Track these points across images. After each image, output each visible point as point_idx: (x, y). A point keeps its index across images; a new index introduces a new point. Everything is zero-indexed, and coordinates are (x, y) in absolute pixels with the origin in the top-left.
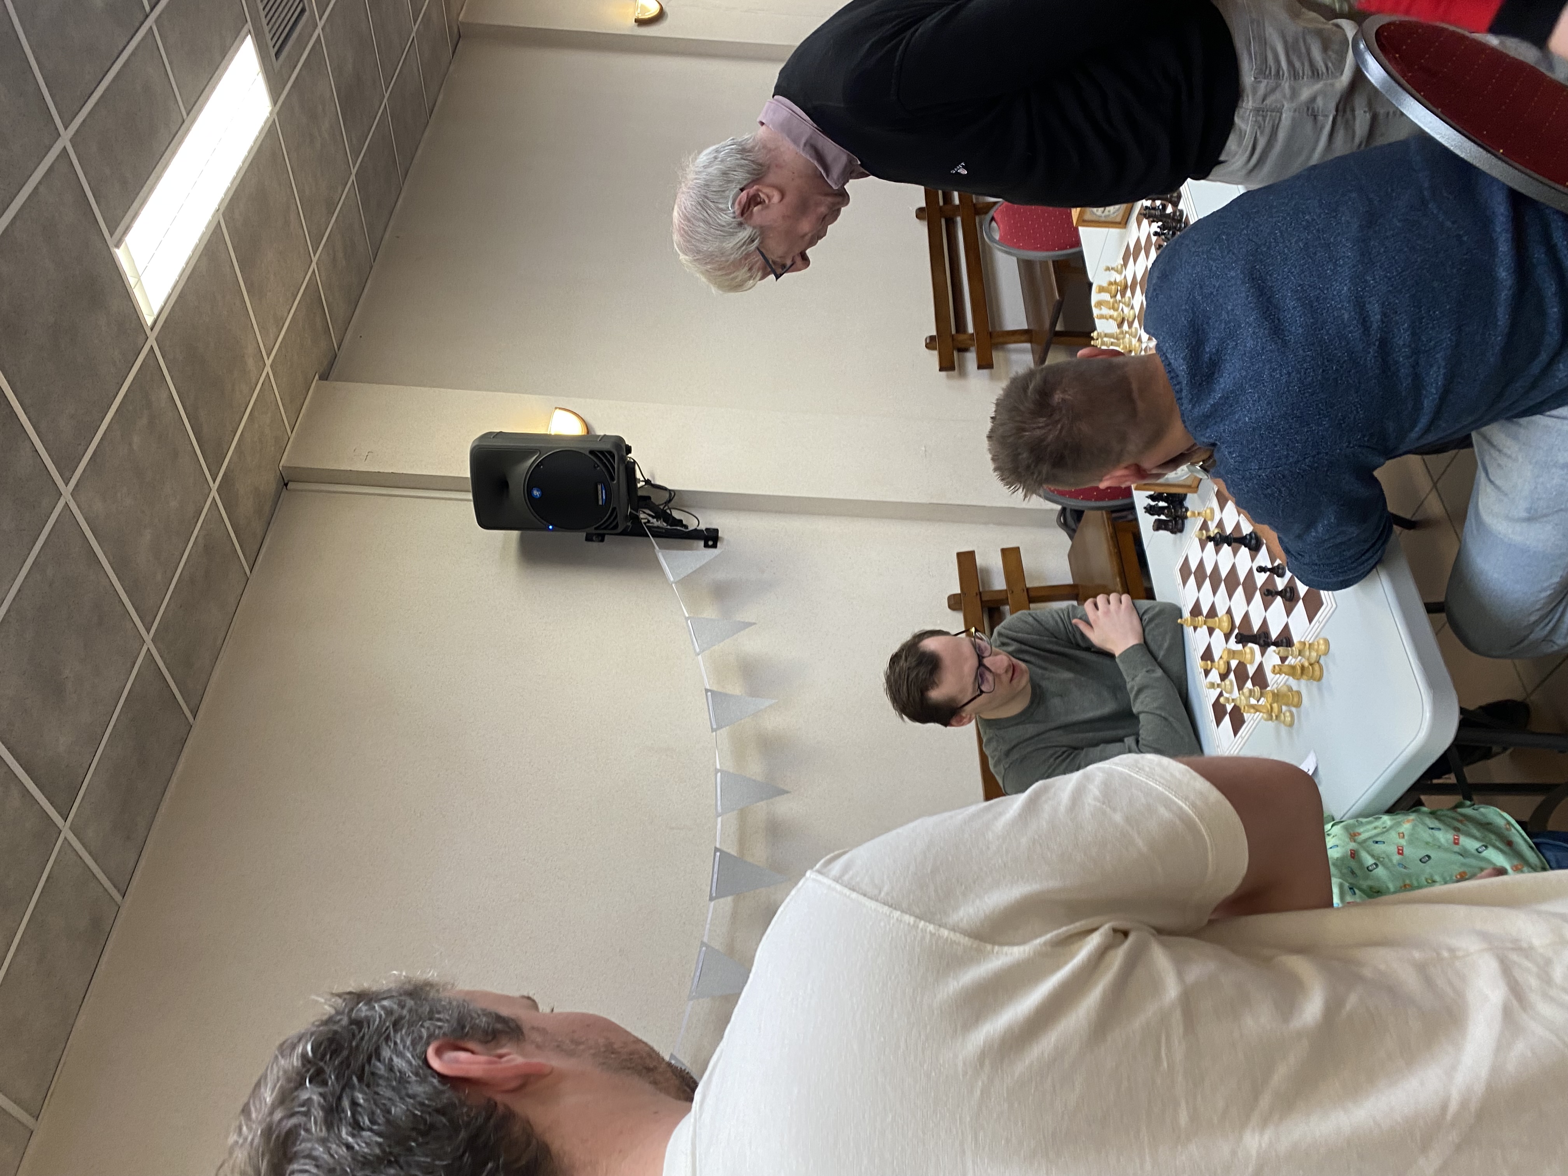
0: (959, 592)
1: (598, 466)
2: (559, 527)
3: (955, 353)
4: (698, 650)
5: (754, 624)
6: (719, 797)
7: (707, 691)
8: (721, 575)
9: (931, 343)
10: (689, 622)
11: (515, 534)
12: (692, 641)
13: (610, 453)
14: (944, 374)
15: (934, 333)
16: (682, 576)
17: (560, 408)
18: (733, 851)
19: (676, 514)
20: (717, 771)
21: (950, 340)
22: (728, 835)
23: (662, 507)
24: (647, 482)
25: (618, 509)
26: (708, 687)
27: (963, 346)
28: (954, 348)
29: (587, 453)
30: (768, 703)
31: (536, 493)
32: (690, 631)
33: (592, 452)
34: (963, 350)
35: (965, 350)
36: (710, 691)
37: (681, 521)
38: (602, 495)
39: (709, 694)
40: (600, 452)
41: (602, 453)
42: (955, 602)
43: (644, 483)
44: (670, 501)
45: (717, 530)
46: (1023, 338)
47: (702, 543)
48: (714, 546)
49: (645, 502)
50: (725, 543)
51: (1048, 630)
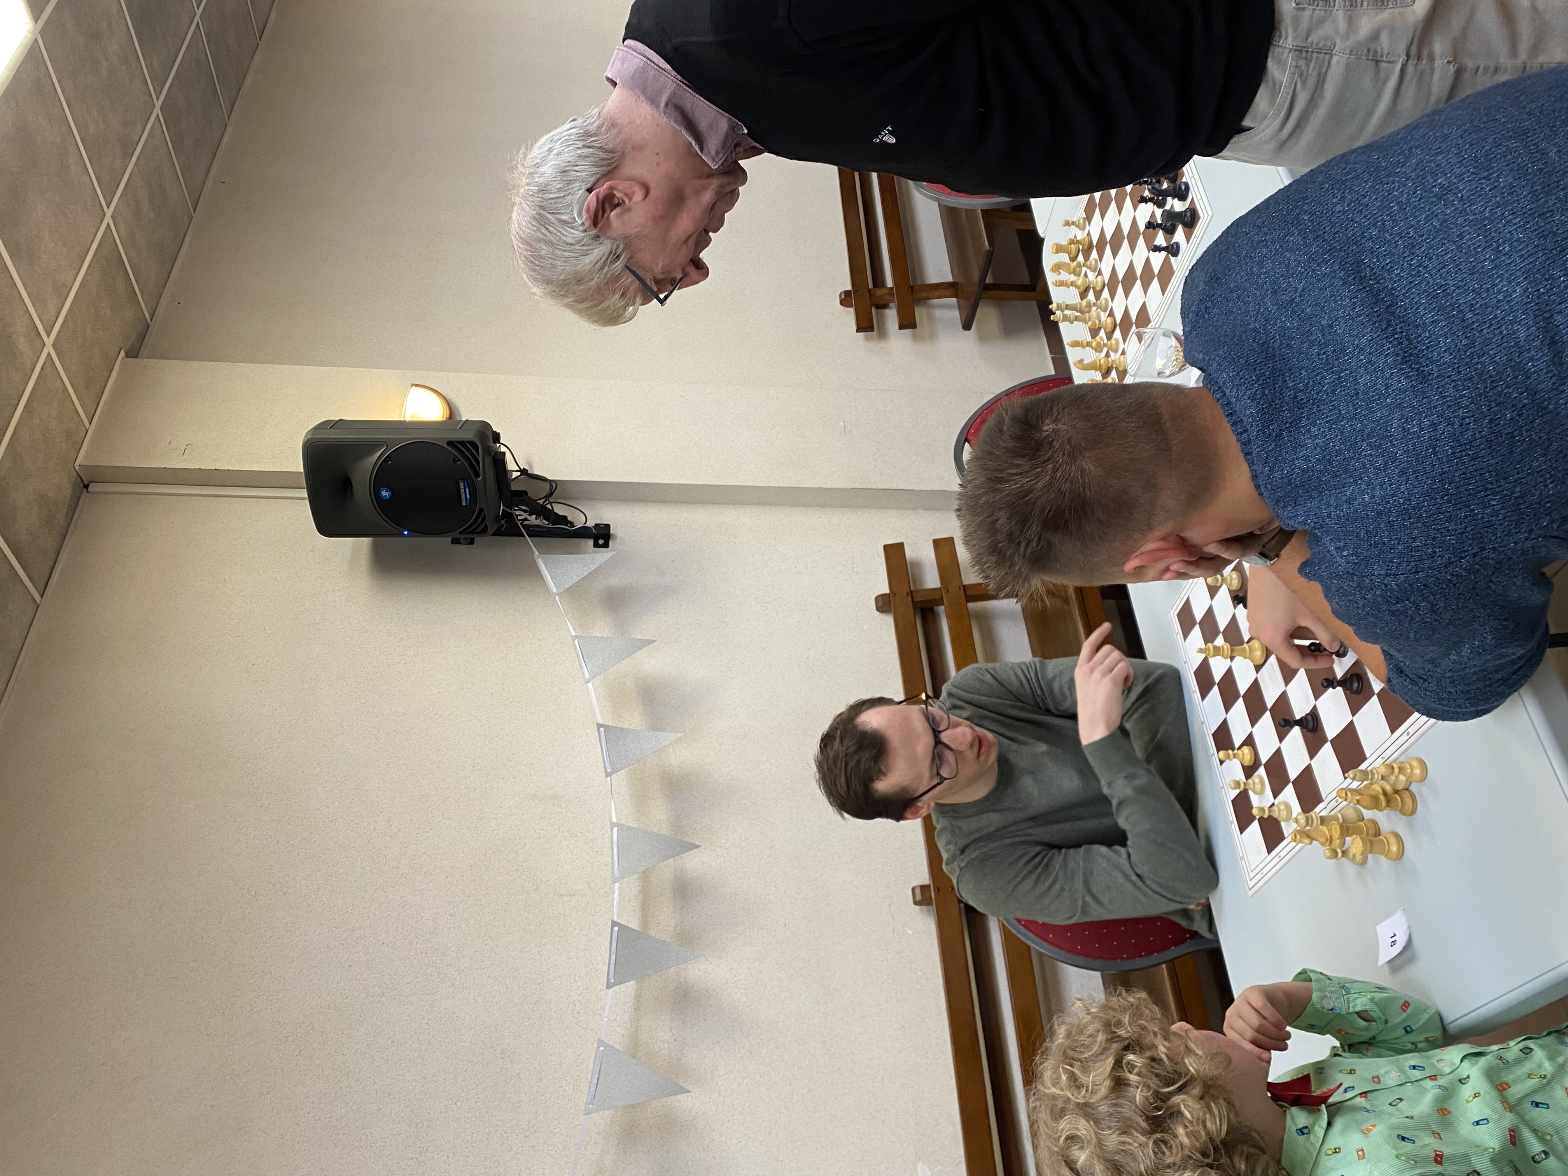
0: (888, 592)
1: (459, 460)
2: (417, 531)
3: (874, 310)
4: (587, 676)
5: (654, 641)
6: (616, 858)
7: (599, 726)
8: (614, 581)
9: (846, 299)
10: (576, 642)
11: (366, 541)
12: (580, 665)
13: (472, 443)
14: (861, 335)
15: (849, 287)
16: (567, 586)
17: (416, 385)
18: (633, 923)
19: (560, 510)
20: (613, 825)
21: (868, 295)
22: (629, 901)
23: (541, 502)
24: (524, 472)
25: (485, 510)
26: (600, 722)
27: (882, 303)
28: (872, 305)
29: (445, 446)
30: (673, 736)
31: (385, 494)
32: (577, 653)
33: (450, 443)
34: (882, 306)
35: (885, 306)
36: (603, 726)
37: (565, 517)
38: (465, 494)
39: (602, 729)
40: (460, 442)
41: (462, 443)
42: (884, 604)
43: (519, 473)
44: (551, 494)
45: (608, 526)
46: (948, 292)
47: (591, 542)
48: (606, 545)
49: (520, 497)
50: (618, 541)
51: (1011, 692)
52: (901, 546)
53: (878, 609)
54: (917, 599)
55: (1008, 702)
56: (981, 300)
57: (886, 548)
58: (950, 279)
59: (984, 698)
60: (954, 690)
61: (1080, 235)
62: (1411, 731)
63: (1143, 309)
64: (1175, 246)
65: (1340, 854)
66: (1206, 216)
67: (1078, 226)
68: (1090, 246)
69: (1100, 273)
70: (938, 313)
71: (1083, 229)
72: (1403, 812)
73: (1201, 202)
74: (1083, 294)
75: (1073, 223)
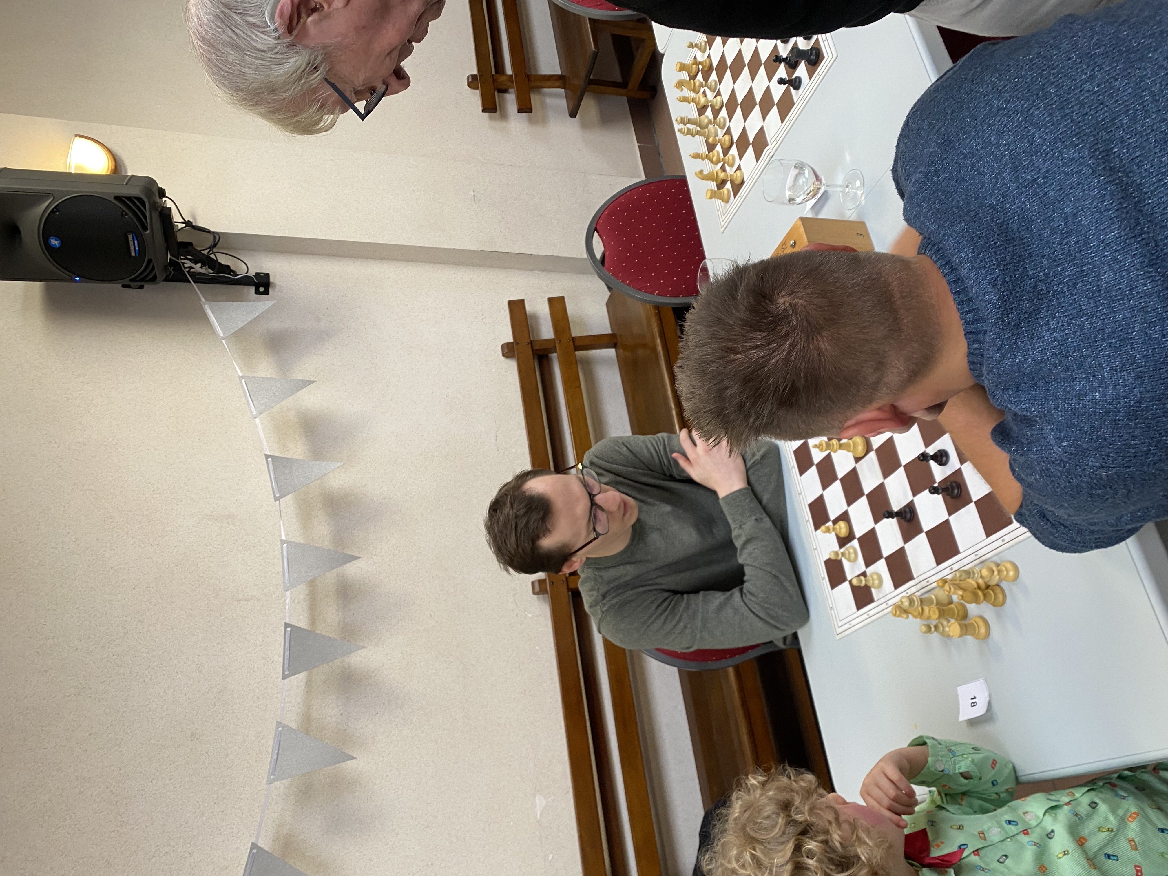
0: (512, 341)
1: (127, 214)
2: (87, 277)
3: (496, 94)
4: (255, 413)
5: (314, 382)
6: (286, 571)
7: (267, 456)
8: (275, 325)
9: (473, 82)
10: (243, 381)
11: (38, 285)
12: (248, 402)
13: (139, 199)
14: (486, 115)
15: (475, 72)
16: (233, 331)
17: (80, 136)
18: (303, 623)
19: (223, 260)
20: (283, 542)
21: (490, 80)
22: (298, 603)
23: (205, 252)
24: (188, 224)
25: (154, 261)
26: (268, 453)
27: (503, 88)
28: (495, 89)
29: (112, 200)
30: (333, 465)
32: (245, 392)
33: (117, 198)
34: (504, 91)
35: (506, 91)
37: (229, 267)
38: (134, 247)
39: (270, 459)
40: (127, 198)
41: (129, 198)
42: (508, 351)
43: (184, 225)
44: (215, 245)
45: (267, 275)
46: (557, 84)
47: (252, 289)
48: (266, 292)
49: (186, 248)
50: (277, 288)
51: (643, 462)
52: (522, 302)
53: (504, 355)
54: (536, 348)
55: (640, 471)
56: (586, 93)
57: (510, 303)
58: (560, 73)
59: (620, 467)
60: (595, 460)
61: (701, 57)
62: (1007, 538)
63: (761, 132)
64: (798, 80)
65: (933, 629)
66: (831, 56)
67: (700, 49)
68: (711, 68)
69: (719, 94)
70: (549, 101)
71: (704, 51)
72: (994, 605)
73: (826, 43)
74: (702, 110)
75: (696, 45)
